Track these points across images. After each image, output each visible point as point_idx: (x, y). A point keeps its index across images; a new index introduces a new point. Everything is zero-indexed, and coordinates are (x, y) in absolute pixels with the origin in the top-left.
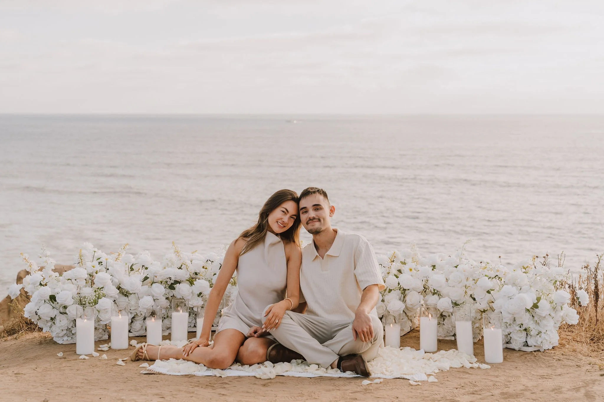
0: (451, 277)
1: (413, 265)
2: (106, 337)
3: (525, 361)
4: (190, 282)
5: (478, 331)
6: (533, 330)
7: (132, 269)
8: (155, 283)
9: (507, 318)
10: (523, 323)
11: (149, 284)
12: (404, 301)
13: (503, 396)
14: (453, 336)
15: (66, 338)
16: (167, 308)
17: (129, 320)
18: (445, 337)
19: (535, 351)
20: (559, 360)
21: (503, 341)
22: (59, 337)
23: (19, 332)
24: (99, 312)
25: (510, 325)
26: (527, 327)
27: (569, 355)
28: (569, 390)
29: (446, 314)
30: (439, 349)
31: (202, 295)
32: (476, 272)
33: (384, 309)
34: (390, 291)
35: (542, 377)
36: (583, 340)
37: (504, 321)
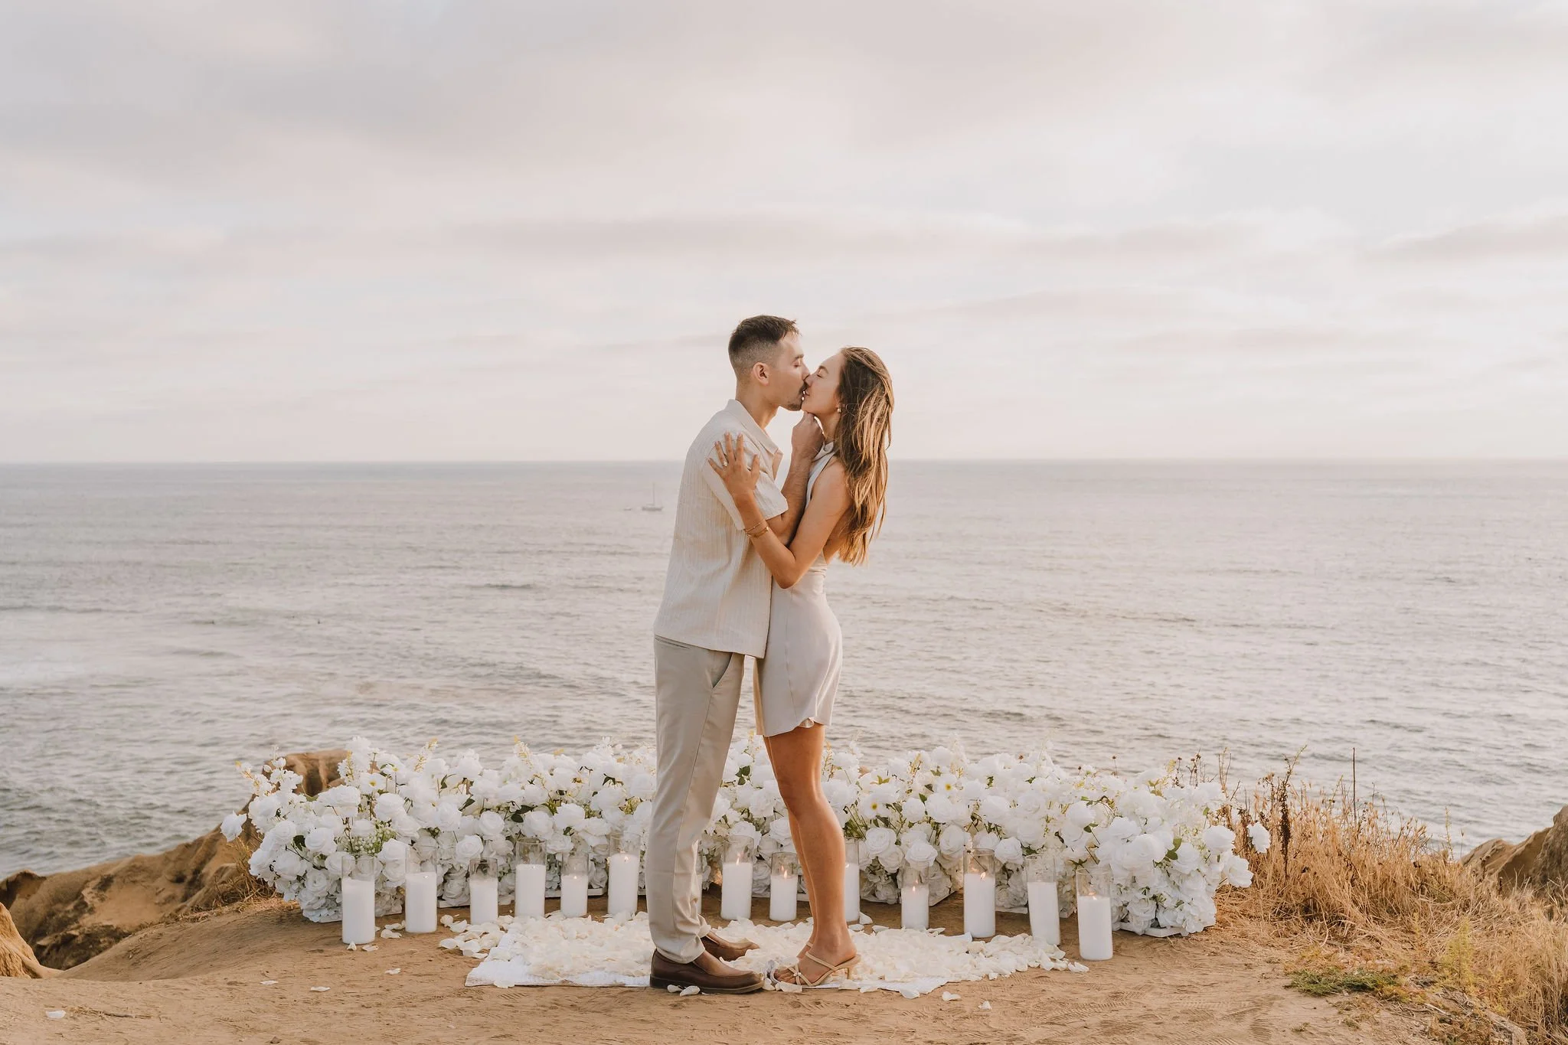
0: (1020, 801)
1: (953, 778)
2: (398, 909)
3: (1152, 956)
4: (550, 808)
5: (1070, 898)
6: (1169, 899)
7: (444, 786)
8: (487, 810)
9: (1122, 878)
10: (1150, 886)
11: (477, 812)
12: (936, 843)
13: (1105, 1030)
14: (1023, 906)
15: (325, 912)
16: (508, 855)
17: (438, 877)
18: (1011, 908)
19: (1171, 937)
20: (1215, 954)
21: (1112, 918)
22: (313, 910)
23: (244, 897)
24: (384, 865)
25: (1126, 888)
26: (1157, 893)
27: (1233, 944)
28: (1224, 1018)
29: (1014, 868)
30: (997, 933)
31: (571, 832)
32: (1064, 793)
33: (901, 858)
34: (911, 825)
35: (1180, 989)
36: (1261, 914)
37: (1116, 881)
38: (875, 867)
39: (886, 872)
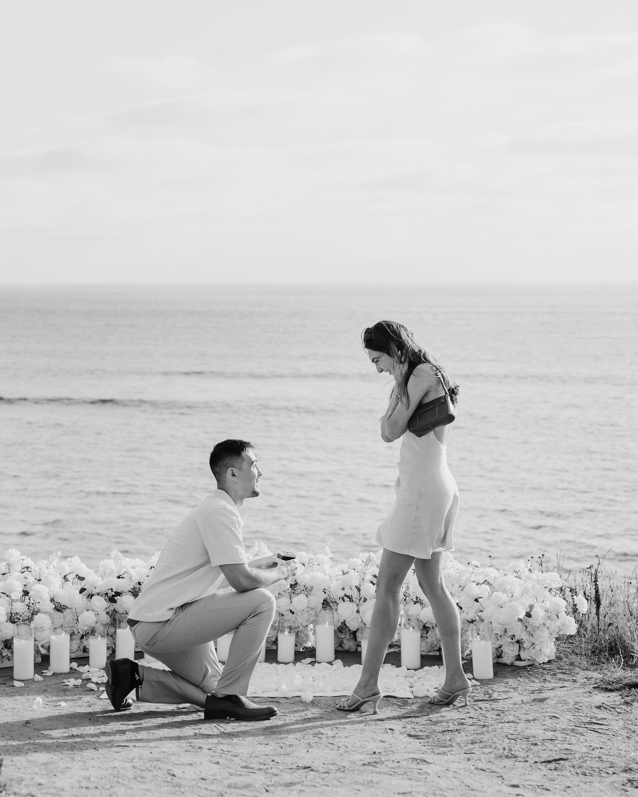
2: (39, 660)
3: (517, 676)
4: (133, 594)
6: (527, 642)
7: (66, 580)
8: (95, 595)
9: (498, 630)
10: (515, 634)
11: (89, 596)
14: (438, 650)
16: (107, 624)
18: (428, 652)
19: (529, 666)
20: (555, 675)
21: (493, 655)
24: (35, 630)
25: (500, 636)
26: (519, 639)
27: (566, 669)
29: (430, 626)
30: (422, 666)
32: (462, 578)
33: (360, 621)
34: (365, 600)
36: (583, 653)
37: (495, 632)
38: (342, 628)
39: (350, 630)
